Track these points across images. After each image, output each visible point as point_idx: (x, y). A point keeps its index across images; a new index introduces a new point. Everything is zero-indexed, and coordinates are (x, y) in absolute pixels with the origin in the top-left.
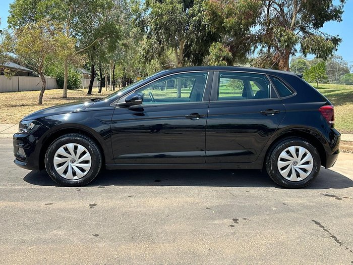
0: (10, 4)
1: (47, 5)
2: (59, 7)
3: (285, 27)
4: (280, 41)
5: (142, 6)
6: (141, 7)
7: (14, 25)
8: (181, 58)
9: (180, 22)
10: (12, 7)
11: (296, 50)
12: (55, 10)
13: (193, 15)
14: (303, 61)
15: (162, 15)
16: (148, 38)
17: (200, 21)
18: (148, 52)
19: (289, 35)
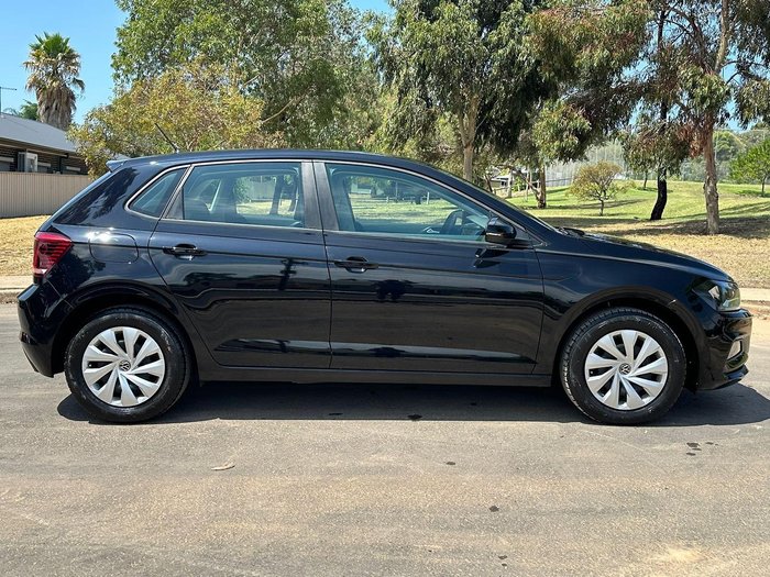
0: (118, 29)
1: (196, 28)
2: (219, 34)
3: (704, 67)
4: (691, 96)
5: (388, 28)
6: (385, 29)
7: (126, 72)
8: (472, 135)
9: (471, 58)
10: (121, 34)
11: (728, 115)
12: (214, 40)
13: (499, 45)
14: (727, 135)
15: (434, 46)
16: (403, 93)
17: (513, 56)
18: (402, 122)
19: (711, 83)
